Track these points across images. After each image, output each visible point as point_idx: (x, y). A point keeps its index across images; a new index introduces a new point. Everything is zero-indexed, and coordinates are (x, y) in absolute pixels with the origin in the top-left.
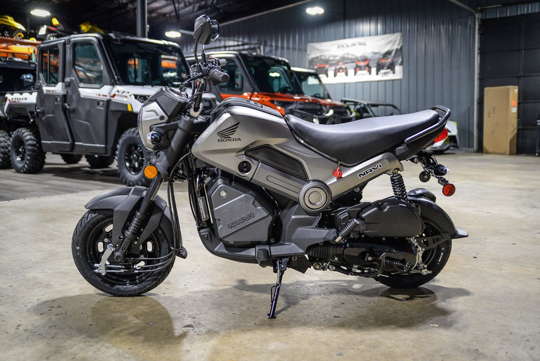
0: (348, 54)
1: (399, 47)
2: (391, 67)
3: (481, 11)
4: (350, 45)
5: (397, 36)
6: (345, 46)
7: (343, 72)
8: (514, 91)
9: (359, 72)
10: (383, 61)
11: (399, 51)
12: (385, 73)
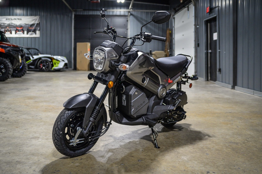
0: (12, 23)
1: (38, 22)
2: (34, 31)
3: (75, 11)
4: (13, 19)
5: (37, 18)
6: (10, 19)
7: (9, 32)
8: (89, 44)
9: (18, 33)
10: (30, 28)
11: (38, 25)
12: (31, 34)
